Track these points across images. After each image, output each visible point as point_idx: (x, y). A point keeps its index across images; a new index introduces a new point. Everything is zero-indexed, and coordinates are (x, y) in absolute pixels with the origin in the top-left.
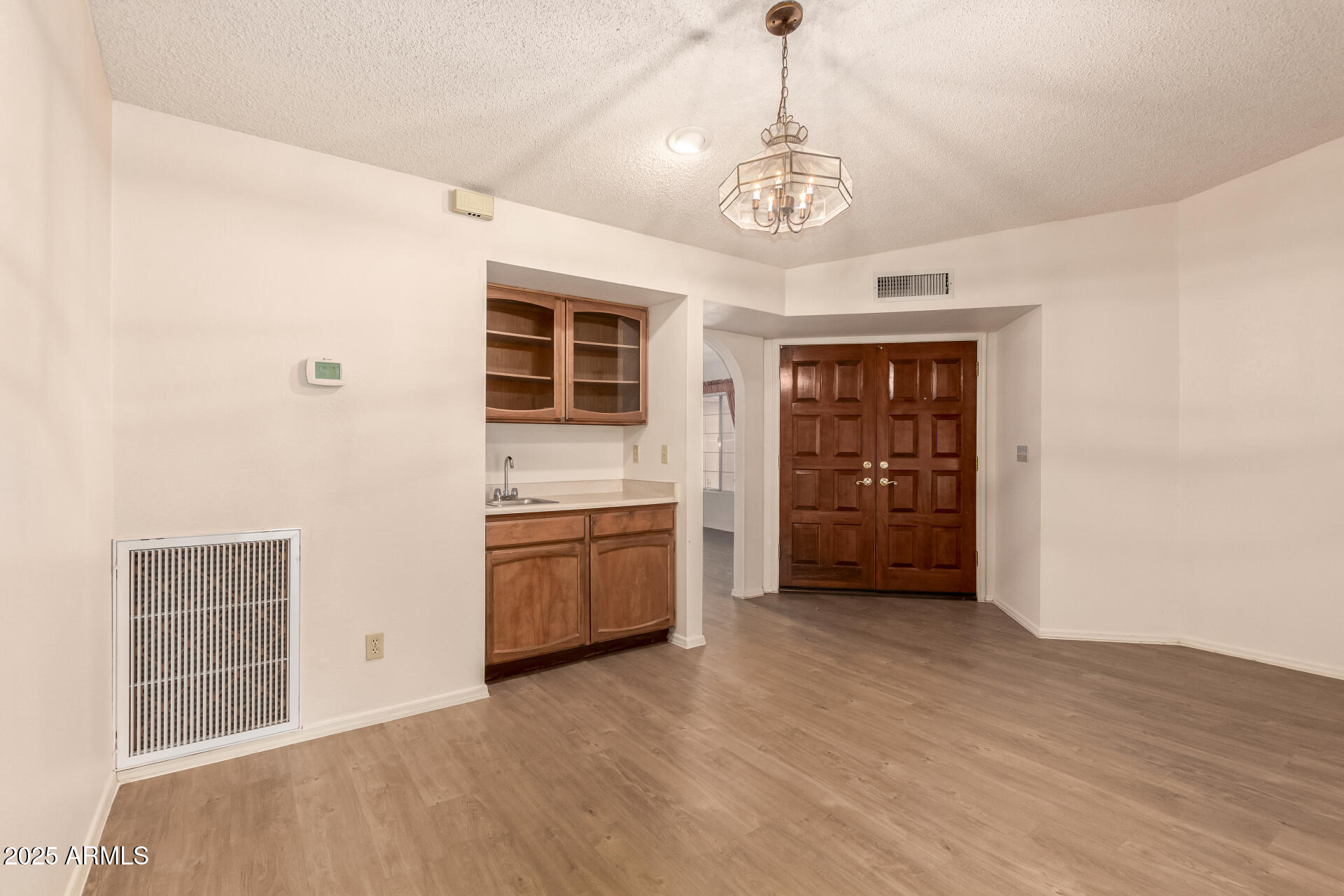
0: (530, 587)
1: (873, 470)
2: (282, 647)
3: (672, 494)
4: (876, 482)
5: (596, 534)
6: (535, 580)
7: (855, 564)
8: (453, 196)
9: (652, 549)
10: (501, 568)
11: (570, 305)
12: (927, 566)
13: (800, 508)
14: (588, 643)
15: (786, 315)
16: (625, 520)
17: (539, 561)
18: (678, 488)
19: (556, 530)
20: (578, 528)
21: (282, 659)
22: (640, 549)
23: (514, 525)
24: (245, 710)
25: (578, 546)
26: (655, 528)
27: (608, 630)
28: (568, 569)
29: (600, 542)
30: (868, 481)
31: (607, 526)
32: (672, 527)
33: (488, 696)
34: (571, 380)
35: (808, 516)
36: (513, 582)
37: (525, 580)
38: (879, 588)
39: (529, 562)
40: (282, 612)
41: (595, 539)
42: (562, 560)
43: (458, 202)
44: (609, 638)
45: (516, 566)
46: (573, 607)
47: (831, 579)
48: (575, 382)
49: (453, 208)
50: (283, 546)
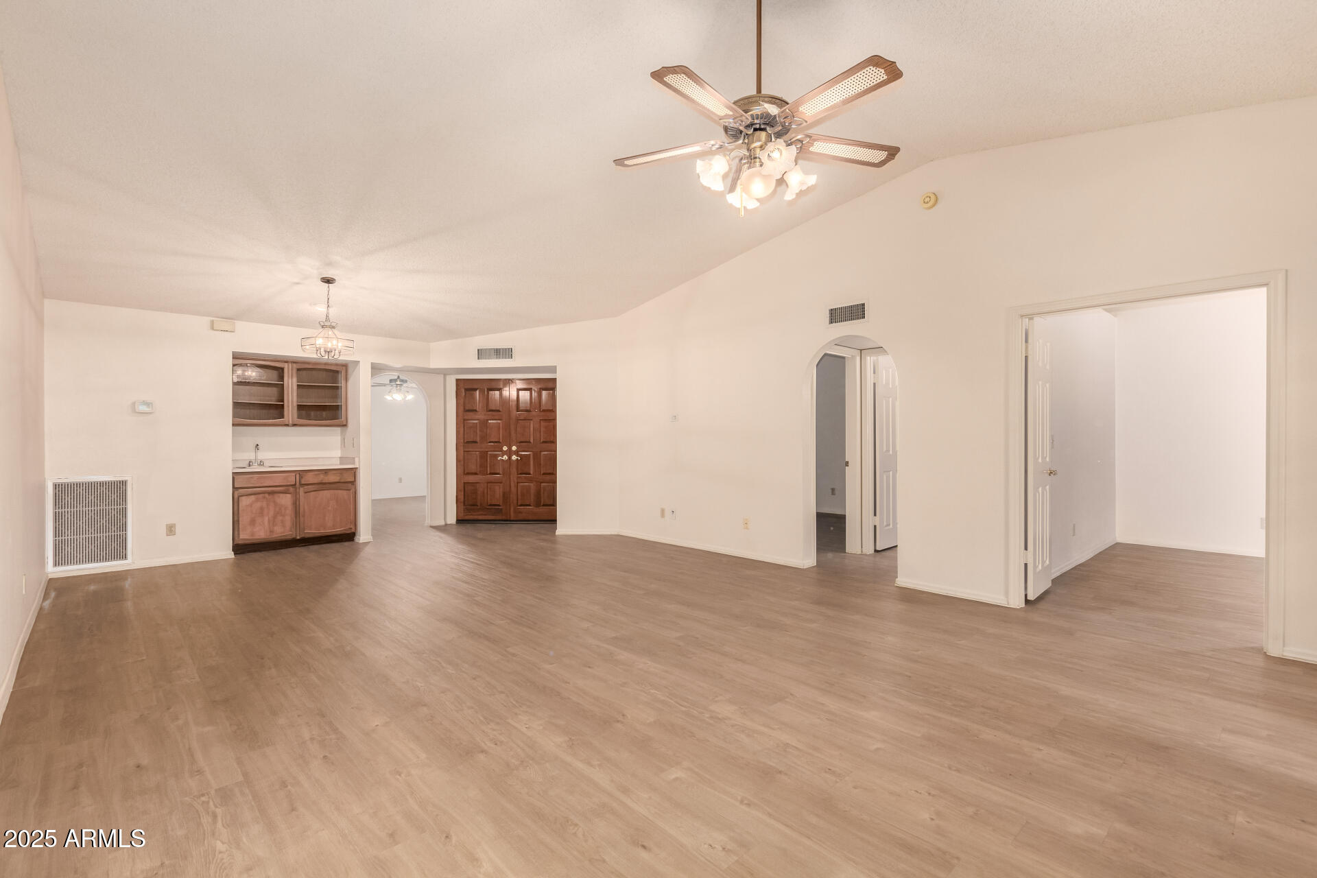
0: (262, 509)
1: (508, 452)
2: (124, 527)
3: (354, 463)
4: (510, 458)
5: (303, 482)
6: (264, 504)
7: (499, 505)
8: (212, 322)
9: (340, 492)
10: (243, 498)
11: (295, 365)
12: (538, 504)
13: (468, 474)
14: (298, 538)
15: (431, 367)
16: (322, 476)
17: (267, 495)
18: (357, 460)
19: (278, 480)
20: (292, 480)
21: (124, 532)
22: (332, 491)
23: (252, 478)
24: (106, 553)
25: (291, 489)
26: (342, 481)
27: (312, 531)
28: (286, 500)
29: (306, 487)
30: (505, 457)
31: (310, 479)
32: (353, 480)
33: (233, 556)
34: (295, 404)
35: (472, 479)
36: (251, 505)
37: (258, 505)
38: (512, 519)
39: (261, 495)
40: (124, 512)
41: (302, 485)
42: (281, 495)
43: (215, 325)
44: (311, 536)
45: (253, 498)
46: (288, 520)
47: (485, 515)
48: (298, 405)
49: (212, 328)
50: (124, 483)
